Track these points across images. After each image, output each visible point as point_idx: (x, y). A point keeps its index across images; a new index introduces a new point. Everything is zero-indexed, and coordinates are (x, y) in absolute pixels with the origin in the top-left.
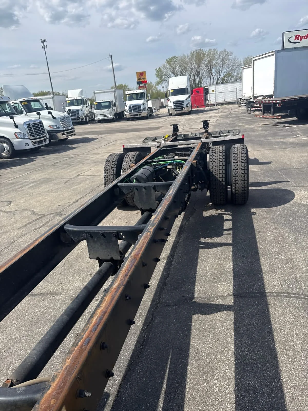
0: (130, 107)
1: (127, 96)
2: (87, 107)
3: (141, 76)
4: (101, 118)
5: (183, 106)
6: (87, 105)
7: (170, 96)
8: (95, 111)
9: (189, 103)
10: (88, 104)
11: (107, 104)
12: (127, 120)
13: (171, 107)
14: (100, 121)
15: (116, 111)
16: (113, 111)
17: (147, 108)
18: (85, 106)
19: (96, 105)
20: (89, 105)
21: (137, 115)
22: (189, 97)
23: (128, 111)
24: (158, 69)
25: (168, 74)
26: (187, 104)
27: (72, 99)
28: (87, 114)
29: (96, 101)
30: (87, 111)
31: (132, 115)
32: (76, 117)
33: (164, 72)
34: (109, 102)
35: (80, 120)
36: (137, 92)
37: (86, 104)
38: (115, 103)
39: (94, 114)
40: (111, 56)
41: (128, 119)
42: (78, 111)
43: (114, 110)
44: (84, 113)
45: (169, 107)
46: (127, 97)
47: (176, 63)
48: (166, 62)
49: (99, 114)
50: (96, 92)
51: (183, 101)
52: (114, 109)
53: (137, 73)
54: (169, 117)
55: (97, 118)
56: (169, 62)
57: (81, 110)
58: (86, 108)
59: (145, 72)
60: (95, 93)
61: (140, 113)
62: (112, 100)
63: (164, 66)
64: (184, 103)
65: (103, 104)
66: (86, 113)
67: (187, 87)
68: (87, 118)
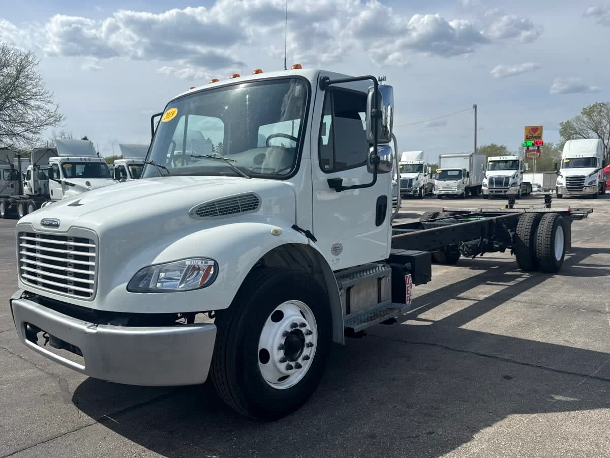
0: (491, 179)
1: (490, 163)
2: (425, 175)
3: (533, 133)
4: (443, 192)
5: (583, 185)
6: (426, 174)
7: (562, 168)
8: (436, 182)
9: (595, 181)
10: (428, 171)
11: (457, 173)
12: (484, 198)
13: (561, 184)
14: (440, 197)
15: (468, 184)
16: (463, 183)
17: (519, 184)
18: (423, 174)
19: (440, 173)
20: (428, 173)
21: (501, 192)
22: (596, 172)
23: (486, 185)
24: (564, 124)
25: (585, 132)
26: (591, 183)
27: (406, 163)
28: (423, 185)
29: (440, 168)
30: (424, 181)
31: (492, 192)
32: (407, 188)
33: (577, 129)
34: (460, 171)
35: (412, 192)
36: (507, 159)
37: (425, 172)
38: (468, 173)
39: (433, 185)
40: (475, 107)
41: (486, 197)
42: (411, 180)
43: (465, 183)
44: (419, 184)
45: (558, 184)
46: (490, 166)
47: (602, 114)
48: (582, 113)
49: (440, 186)
50: (442, 156)
51: (584, 177)
52: (466, 181)
53: (526, 128)
54: (557, 199)
55: (436, 192)
56: (589, 112)
57: (415, 180)
58: (424, 178)
59: (542, 127)
60: (440, 157)
61: (506, 190)
62: (464, 168)
63: (578, 118)
64: (585, 181)
65: (449, 173)
66: (422, 183)
67: (595, 156)
68: (423, 190)
